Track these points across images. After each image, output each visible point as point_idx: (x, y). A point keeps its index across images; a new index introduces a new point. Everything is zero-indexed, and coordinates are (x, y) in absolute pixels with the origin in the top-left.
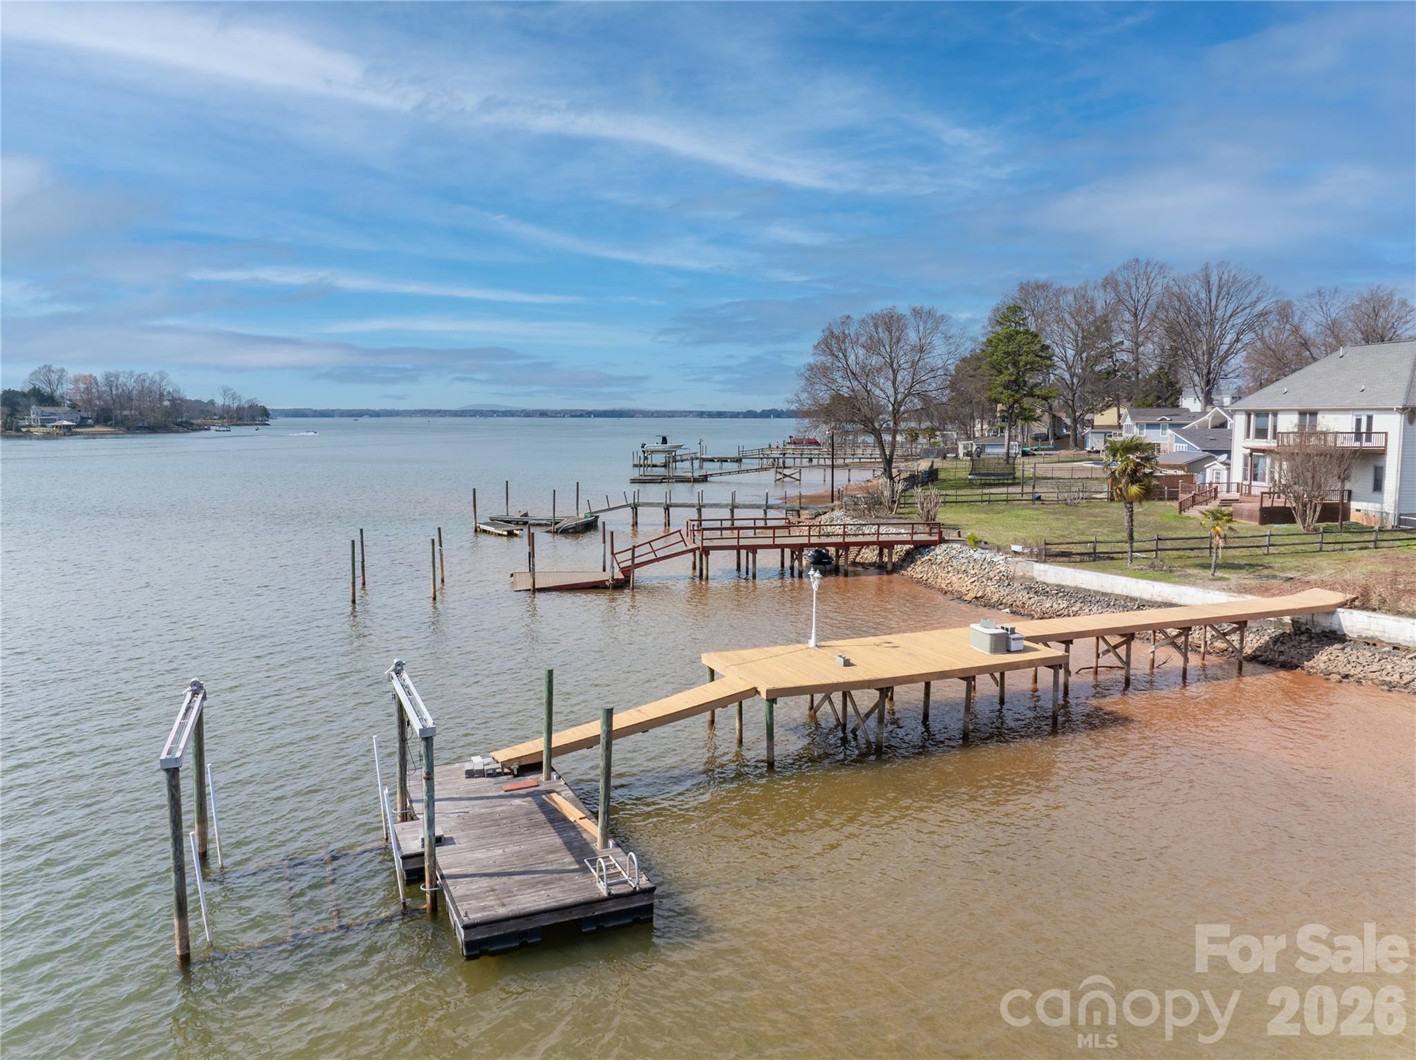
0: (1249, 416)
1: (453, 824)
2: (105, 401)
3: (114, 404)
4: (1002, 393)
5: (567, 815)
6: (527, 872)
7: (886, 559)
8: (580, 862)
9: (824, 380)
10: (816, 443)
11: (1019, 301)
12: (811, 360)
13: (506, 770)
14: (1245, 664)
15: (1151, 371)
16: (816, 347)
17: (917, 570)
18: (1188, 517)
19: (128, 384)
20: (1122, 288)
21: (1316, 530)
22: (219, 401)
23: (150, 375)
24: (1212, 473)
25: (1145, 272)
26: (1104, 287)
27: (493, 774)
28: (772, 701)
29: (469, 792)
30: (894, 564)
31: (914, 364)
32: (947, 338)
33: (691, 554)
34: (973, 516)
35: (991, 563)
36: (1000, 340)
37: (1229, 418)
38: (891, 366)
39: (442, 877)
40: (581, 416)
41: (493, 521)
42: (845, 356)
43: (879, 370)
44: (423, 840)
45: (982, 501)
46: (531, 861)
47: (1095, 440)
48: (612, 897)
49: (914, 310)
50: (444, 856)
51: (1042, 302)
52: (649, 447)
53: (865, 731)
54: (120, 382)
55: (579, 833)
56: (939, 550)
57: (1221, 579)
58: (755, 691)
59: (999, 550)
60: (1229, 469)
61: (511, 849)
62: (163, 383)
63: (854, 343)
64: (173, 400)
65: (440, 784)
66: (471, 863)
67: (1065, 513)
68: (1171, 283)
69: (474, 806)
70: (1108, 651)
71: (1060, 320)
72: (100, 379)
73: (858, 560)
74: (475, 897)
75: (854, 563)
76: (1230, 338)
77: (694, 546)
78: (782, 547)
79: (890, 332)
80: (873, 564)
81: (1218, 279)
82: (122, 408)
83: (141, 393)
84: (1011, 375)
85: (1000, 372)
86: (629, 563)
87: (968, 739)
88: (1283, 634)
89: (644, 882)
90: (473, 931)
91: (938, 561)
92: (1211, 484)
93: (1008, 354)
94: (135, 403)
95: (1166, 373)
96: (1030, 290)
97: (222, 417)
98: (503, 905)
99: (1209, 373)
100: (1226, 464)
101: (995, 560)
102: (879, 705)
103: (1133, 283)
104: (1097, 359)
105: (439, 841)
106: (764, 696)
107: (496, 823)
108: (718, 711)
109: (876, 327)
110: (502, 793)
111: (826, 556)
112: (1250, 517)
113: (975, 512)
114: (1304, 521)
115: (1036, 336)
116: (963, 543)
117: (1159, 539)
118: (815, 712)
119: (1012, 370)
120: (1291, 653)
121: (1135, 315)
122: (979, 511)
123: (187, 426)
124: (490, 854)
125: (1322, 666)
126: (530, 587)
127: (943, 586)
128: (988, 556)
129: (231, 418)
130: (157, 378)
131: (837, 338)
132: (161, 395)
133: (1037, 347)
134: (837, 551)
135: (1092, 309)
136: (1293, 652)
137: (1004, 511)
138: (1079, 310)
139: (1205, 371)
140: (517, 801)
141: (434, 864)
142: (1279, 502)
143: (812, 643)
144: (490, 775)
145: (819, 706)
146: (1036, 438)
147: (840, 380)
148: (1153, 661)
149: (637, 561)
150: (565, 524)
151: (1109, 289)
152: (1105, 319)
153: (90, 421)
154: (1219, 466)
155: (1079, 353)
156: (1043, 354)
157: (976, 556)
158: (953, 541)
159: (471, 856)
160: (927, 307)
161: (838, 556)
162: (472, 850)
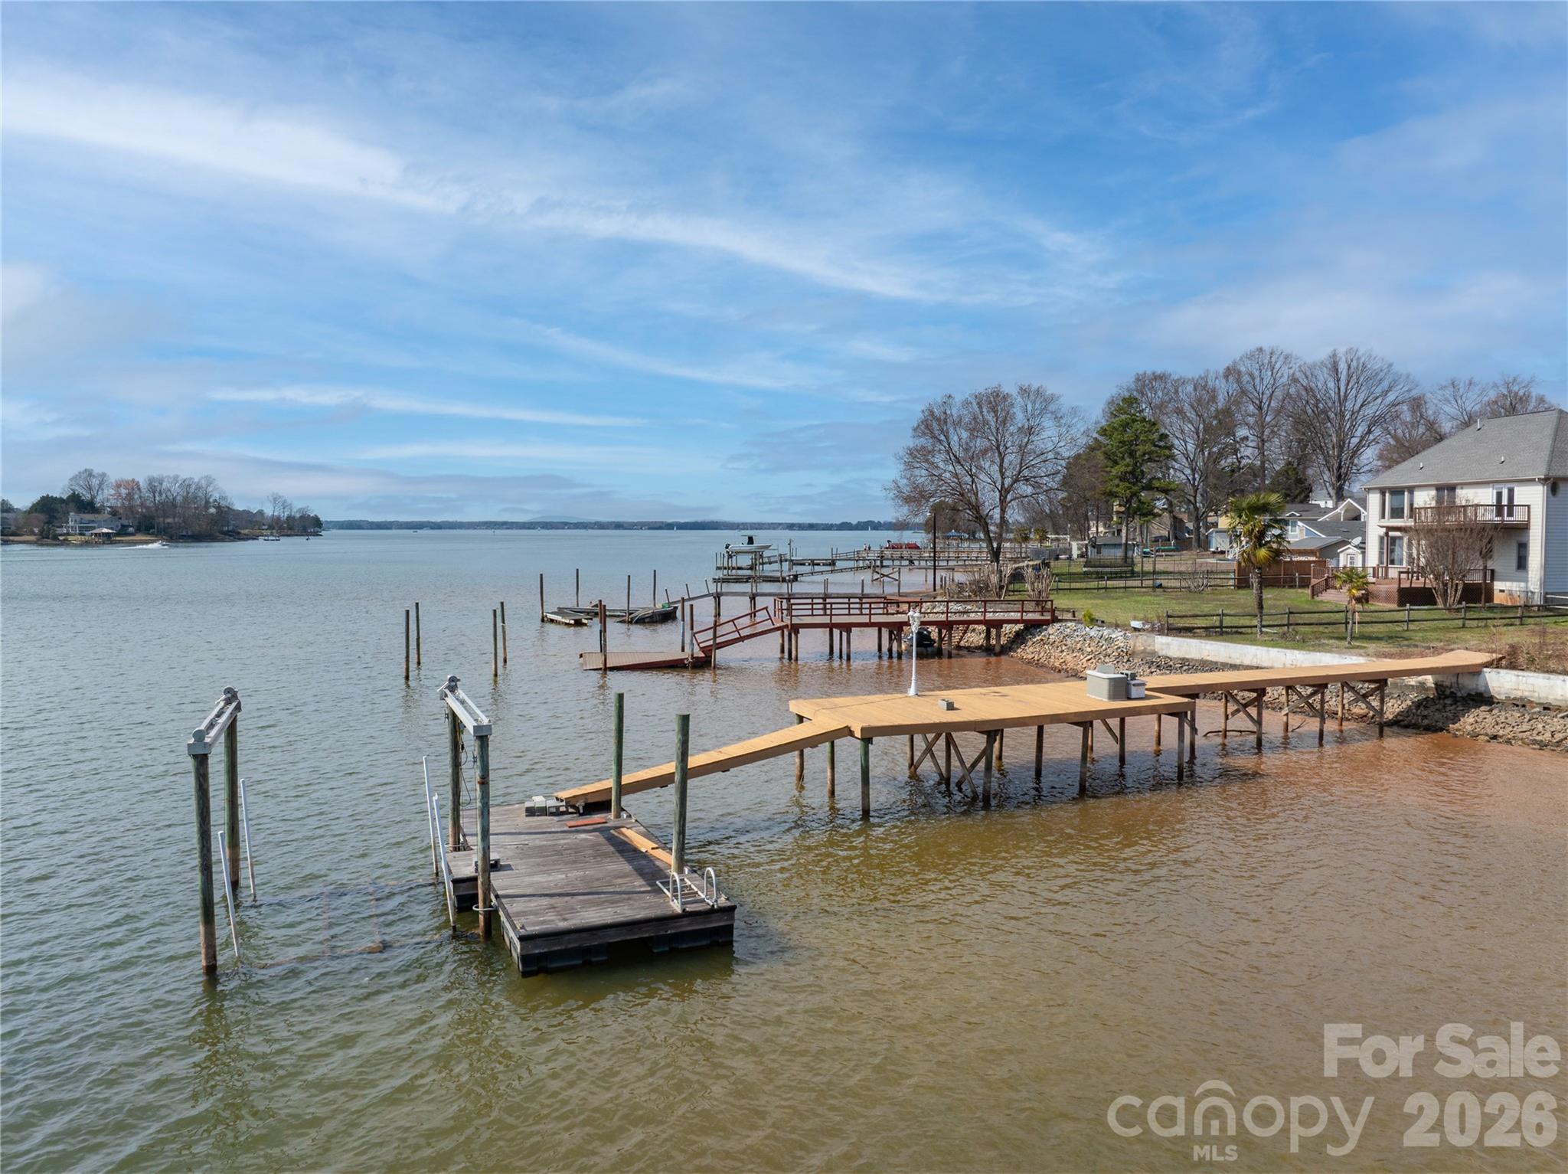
0: (1383, 494)
1: (511, 854)
2: (148, 508)
3: (156, 510)
4: (1118, 486)
5: (639, 846)
6: (592, 894)
7: (993, 642)
8: (653, 885)
9: (926, 465)
10: (916, 547)
11: (1135, 393)
12: (911, 443)
13: (571, 810)
14: (1385, 728)
15: (1278, 468)
16: (915, 430)
17: (1029, 651)
18: (1322, 602)
19: (172, 489)
20: (1246, 378)
21: (1458, 610)
22: (269, 511)
23: (196, 480)
24: (1347, 557)
25: (1270, 362)
26: (1226, 377)
27: (557, 813)
28: (867, 740)
29: (530, 827)
30: (1002, 646)
31: (1022, 450)
32: (1058, 418)
33: (779, 632)
34: (1089, 601)
35: (1109, 640)
36: (1114, 428)
37: (1362, 510)
38: (998, 448)
39: (497, 897)
40: (660, 528)
41: (561, 611)
42: (947, 440)
43: (985, 452)
44: (476, 865)
45: (1098, 589)
46: (596, 884)
47: (1219, 540)
48: (685, 914)
49: (1021, 389)
50: (498, 880)
51: (1160, 394)
52: (733, 547)
53: (971, 782)
54: (164, 487)
55: (651, 861)
56: (1052, 630)
57: (1358, 647)
58: (848, 731)
59: (1117, 626)
60: (1363, 553)
61: (575, 874)
62: (210, 489)
63: (958, 423)
64: (219, 508)
65: (497, 821)
66: (530, 885)
67: (1188, 599)
68: (1298, 375)
69: (534, 839)
70: (1237, 711)
71: (1179, 412)
72: (143, 485)
73: (962, 644)
74: (535, 913)
75: (959, 647)
76: (1360, 430)
77: (782, 624)
78: (880, 626)
79: (995, 412)
80: (980, 648)
81: (1346, 367)
82: (165, 516)
83: (186, 498)
84: (1127, 465)
85: (1116, 463)
86: (711, 642)
87: (1085, 791)
88: (1427, 699)
89: (723, 901)
90: (530, 944)
91: (1051, 640)
92: (1345, 567)
93: (1123, 442)
94: (179, 510)
95: (1295, 469)
96: (1146, 383)
97: (271, 527)
98: (565, 920)
99: (1340, 467)
100: (1361, 548)
101: (1113, 636)
102: (987, 753)
103: (1257, 374)
104: (1221, 454)
105: (496, 866)
106: (858, 734)
107: (559, 853)
108: (807, 751)
109: (980, 407)
110: (566, 828)
111: (928, 637)
112: (1388, 599)
113: (1091, 598)
114: (1445, 601)
115: (1154, 424)
116: (1079, 622)
117: (1291, 613)
118: (916, 769)
119: (1128, 460)
120: (1434, 716)
121: (1260, 408)
122: (1095, 598)
123: (234, 535)
124: (551, 878)
125: (1469, 728)
126: (601, 666)
127: (1057, 664)
128: (1106, 633)
129: (281, 528)
130: (203, 483)
131: (938, 420)
132: (207, 502)
133: (1156, 436)
134: (940, 633)
135: (1213, 398)
136: (1437, 716)
137: (1122, 598)
138: (1199, 400)
139: (1336, 465)
140: (583, 836)
141: (488, 887)
142: (1418, 583)
143: (912, 691)
144: (552, 814)
145: (920, 761)
146: (1156, 540)
147: (941, 464)
148: (1287, 725)
149: (718, 640)
150: (640, 614)
151: (1231, 379)
152: (1227, 412)
153: (131, 529)
154: (1352, 550)
155: (1201, 446)
156: (1162, 444)
157: (1093, 633)
158: (1066, 620)
159: (528, 880)
160: (1035, 386)
161: (941, 639)
162: (531, 875)
